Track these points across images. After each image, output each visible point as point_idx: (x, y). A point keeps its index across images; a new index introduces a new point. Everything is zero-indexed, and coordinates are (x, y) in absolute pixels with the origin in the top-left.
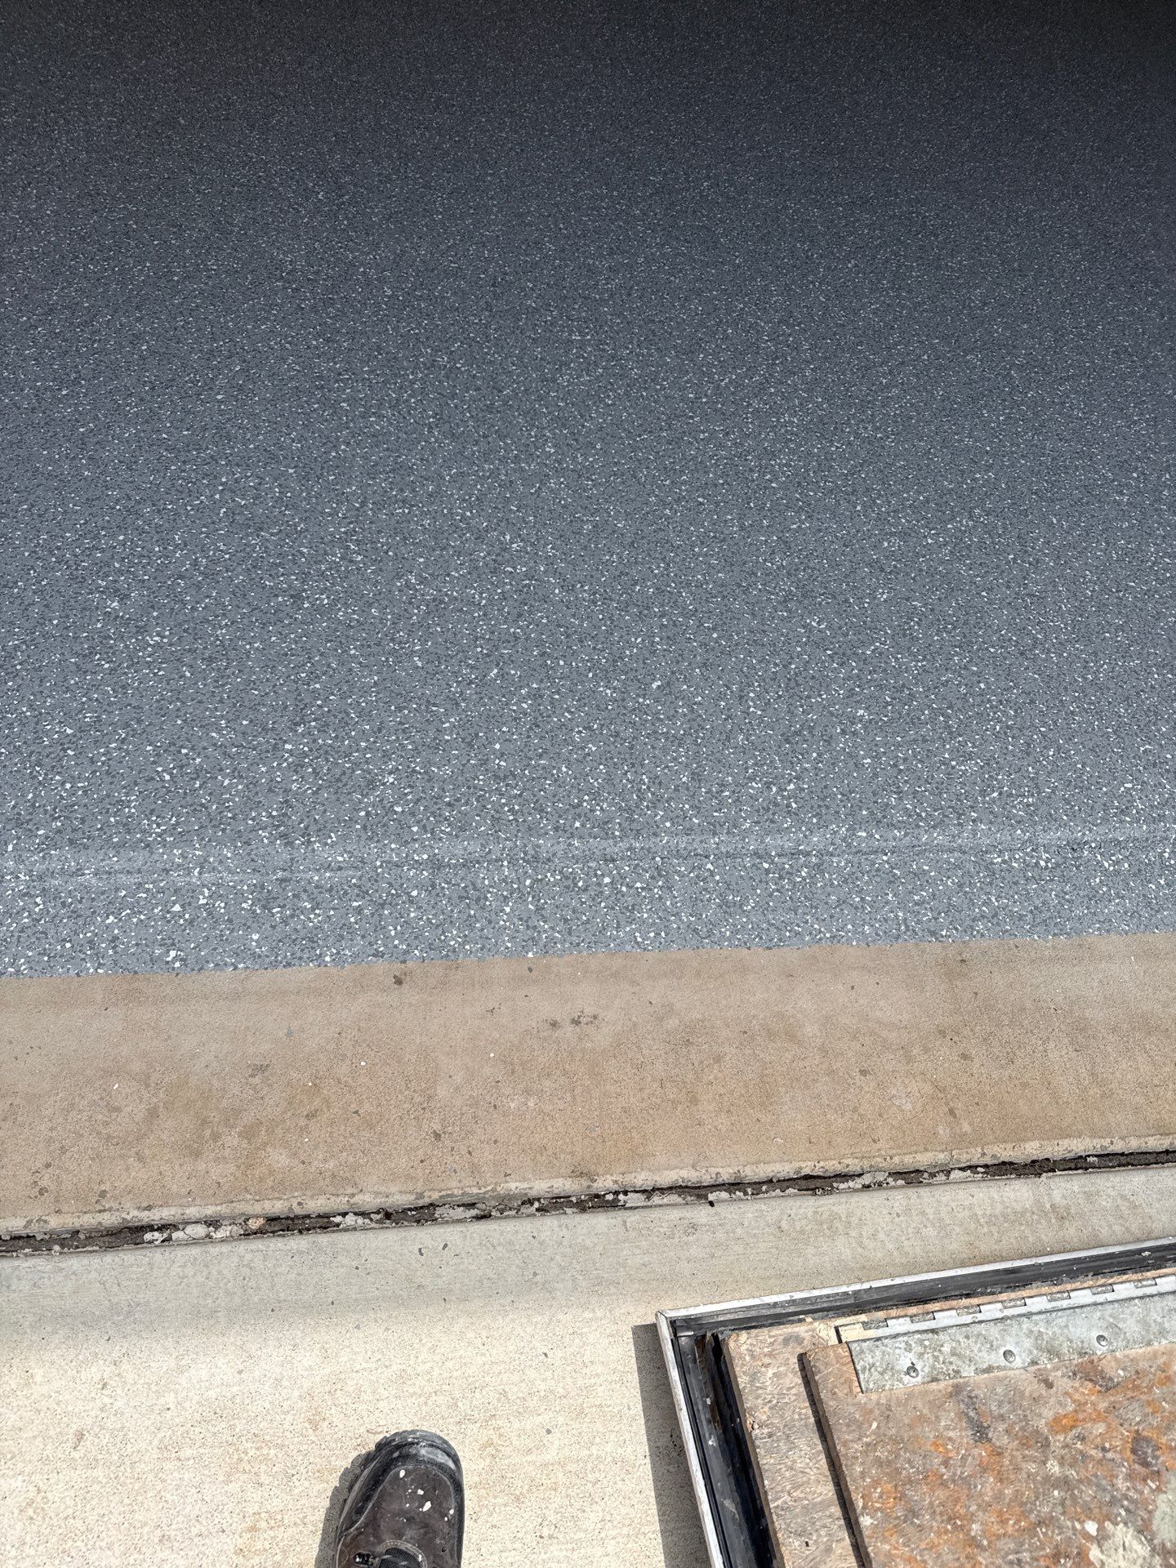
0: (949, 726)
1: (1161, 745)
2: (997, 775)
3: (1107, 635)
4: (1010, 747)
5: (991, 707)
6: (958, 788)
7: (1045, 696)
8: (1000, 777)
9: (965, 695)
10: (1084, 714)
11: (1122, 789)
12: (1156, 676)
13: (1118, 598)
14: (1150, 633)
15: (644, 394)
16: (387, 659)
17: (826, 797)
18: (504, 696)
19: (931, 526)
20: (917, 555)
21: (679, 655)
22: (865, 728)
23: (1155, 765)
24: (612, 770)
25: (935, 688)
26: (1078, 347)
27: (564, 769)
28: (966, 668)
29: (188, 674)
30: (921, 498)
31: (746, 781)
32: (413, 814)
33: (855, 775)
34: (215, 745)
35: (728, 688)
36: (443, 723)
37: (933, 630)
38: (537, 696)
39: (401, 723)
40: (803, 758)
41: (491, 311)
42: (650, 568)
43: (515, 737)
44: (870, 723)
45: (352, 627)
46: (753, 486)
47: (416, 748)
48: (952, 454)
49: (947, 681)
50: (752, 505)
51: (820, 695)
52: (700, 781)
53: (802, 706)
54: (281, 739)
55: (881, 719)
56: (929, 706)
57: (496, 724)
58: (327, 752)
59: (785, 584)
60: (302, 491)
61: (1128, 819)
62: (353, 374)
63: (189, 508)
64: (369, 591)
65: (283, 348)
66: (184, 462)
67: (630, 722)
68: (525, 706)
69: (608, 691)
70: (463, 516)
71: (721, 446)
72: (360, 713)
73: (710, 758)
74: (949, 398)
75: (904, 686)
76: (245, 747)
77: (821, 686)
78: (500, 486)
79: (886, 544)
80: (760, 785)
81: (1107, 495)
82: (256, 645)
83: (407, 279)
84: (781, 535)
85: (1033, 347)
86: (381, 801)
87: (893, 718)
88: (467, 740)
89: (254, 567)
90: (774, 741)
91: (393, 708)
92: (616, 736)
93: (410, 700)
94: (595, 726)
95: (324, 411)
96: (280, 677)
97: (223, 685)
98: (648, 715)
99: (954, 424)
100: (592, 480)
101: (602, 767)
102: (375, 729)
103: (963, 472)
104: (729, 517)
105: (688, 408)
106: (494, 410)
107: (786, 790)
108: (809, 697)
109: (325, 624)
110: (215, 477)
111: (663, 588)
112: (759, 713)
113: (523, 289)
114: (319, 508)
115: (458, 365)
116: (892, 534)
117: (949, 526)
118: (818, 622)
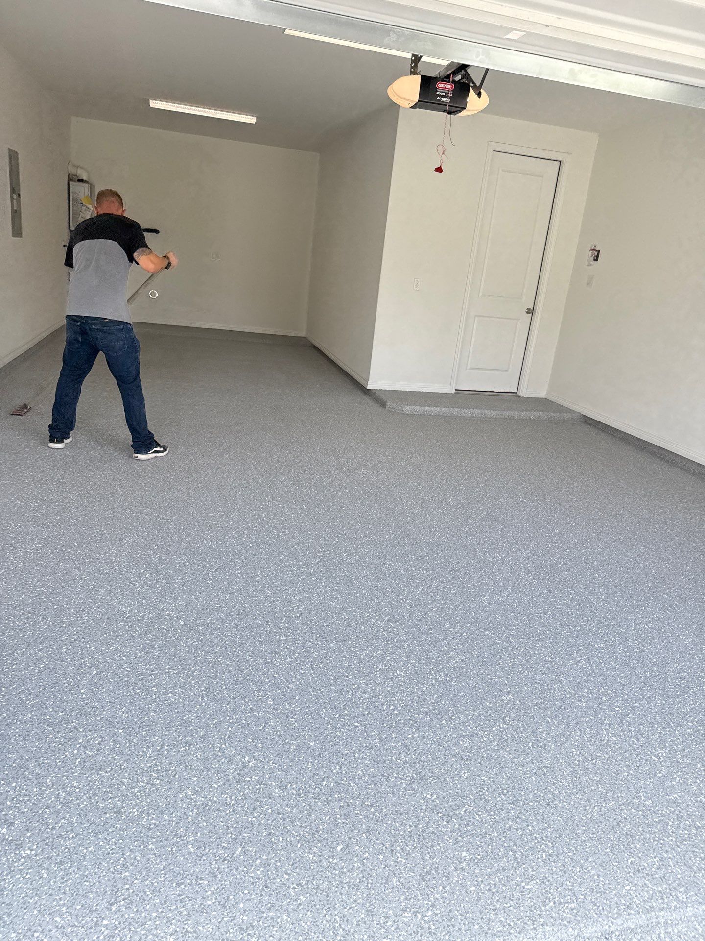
0: (516, 858)
1: (639, 857)
2: (550, 889)
3: (593, 787)
4: (554, 869)
5: (538, 842)
6: (529, 902)
7: (567, 831)
8: (552, 891)
9: (522, 835)
10: (591, 841)
11: (624, 891)
12: (625, 811)
13: (593, 764)
14: (616, 784)
15: (321, 665)
16: (172, 849)
17: (452, 918)
18: (245, 867)
19: (484, 729)
20: (480, 748)
21: (353, 825)
22: (468, 865)
23: (639, 871)
24: (316, 914)
25: (504, 833)
26: (541, 623)
27: (285, 918)
28: (519, 818)
29: (45, 876)
30: (476, 713)
31: (401, 912)
33: (467, 899)
34: (57, 927)
35: (384, 845)
36: (206, 892)
37: (496, 795)
38: (266, 864)
39: (180, 895)
40: (435, 891)
41: (237, 628)
42: (331, 769)
43: (253, 897)
44: (471, 861)
46: (384, 713)
47: (189, 914)
48: (488, 686)
49: (510, 827)
50: (385, 725)
51: (439, 845)
52: (372, 915)
53: (429, 853)
54: (101, 917)
55: (477, 858)
56: (503, 845)
57: (241, 888)
59: (409, 772)
60: (126, 743)
61: (632, 912)
62: (160, 670)
63: (58, 761)
64: (163, 803)
65: (121, 659)
66: (58, 732)
67: (325, 877)
68: (258, 872)
69: (311, 856)
70: (220, 748)
71: (364, 692)
72: (153, 891)
73: (377, 897)
74: (481, 655)
75: (486, 833)
77: (438, 838)
78: (242, 727)
79: (461, 743)
80: (410, 914)
81: (574, 703)
82: (90, 849)
83: (192, 615)
84: (403, 742)
85: (518, 625)
87: (483, 857)
88: (222, 903)
89: (94, 795)
90: (416, 880)
91: (174, 885)
92: (317, 888)
93: (186, 878)
94: (304, 883)
95: (142, 693)
96: (104, 870)
97: (67, 881)
98: (336, 870)
99: (486, 670)
100: (295, 718)
101: (309, 913)
102: (163, 902)
103: (495, 696)
104: (373, 733)
105: (345, 671)
106: (239, 683)
107: (426, 916)
108: (432, 846)
109: (134, 829)
110: (76, 740)
111: (339, 781)
112: (404, 861)
113: (254, 615)
115: (219, 660)
116: (464, 736)
117: (494, 729)
118: (431, 795)
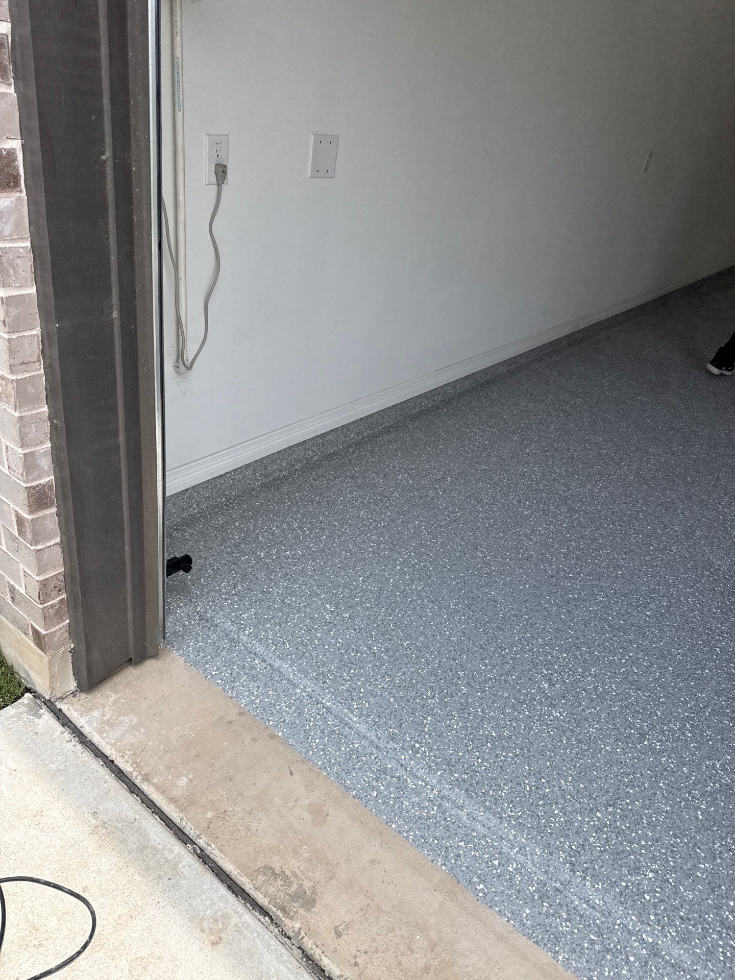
16: (681, 801)
32: (655, 907)
45: (667, 770)
58: (619, 832)
60: (672, 682)
64: (687, 756)
72: (649, 822)
76: (574, 799)
86: (639, 884)
88: (712, 885)
93: (684, 835)
102: (654, 838)
114: (678, 695)
